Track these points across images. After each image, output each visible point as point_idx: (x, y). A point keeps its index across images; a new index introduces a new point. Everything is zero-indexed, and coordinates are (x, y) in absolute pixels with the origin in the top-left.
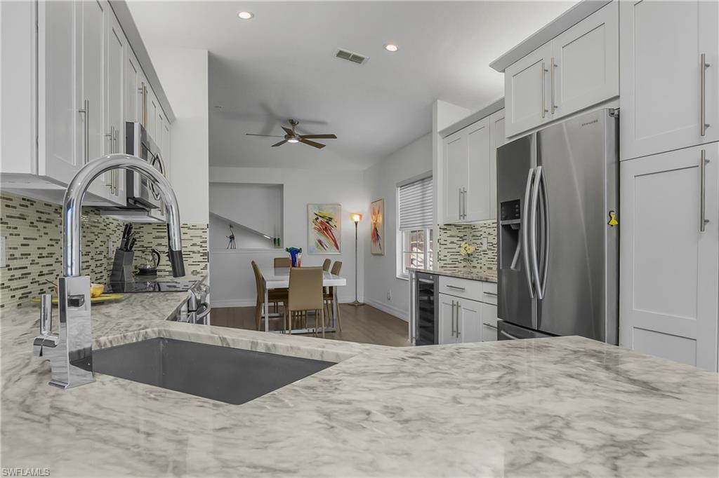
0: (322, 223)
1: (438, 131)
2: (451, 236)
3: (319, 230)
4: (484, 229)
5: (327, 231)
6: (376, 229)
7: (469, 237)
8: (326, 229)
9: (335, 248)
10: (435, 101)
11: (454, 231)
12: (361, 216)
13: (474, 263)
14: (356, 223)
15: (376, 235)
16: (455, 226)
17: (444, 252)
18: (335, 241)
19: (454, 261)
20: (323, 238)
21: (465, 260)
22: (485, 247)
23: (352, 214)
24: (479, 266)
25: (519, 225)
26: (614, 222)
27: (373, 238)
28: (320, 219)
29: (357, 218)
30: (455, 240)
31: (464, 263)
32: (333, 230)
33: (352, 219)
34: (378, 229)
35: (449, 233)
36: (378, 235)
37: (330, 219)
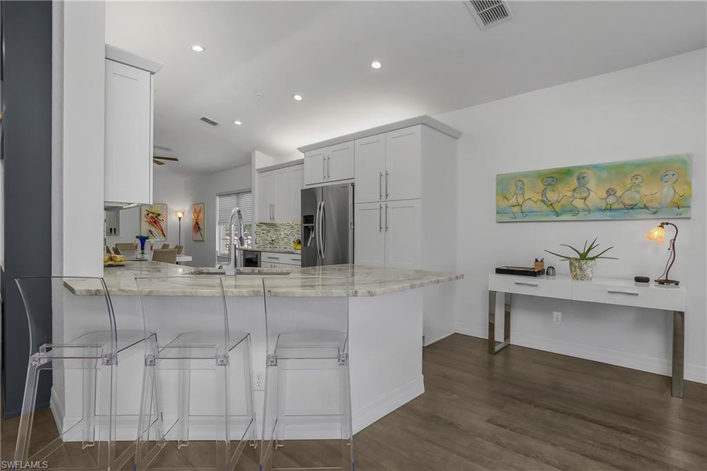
0: (152, 218)
1: (256, 168)
2: (263, 230)
3: (150, 223)
4: (282, 226)
5: (156, 224)
6: (197, 223)
7: (272, 231)
8: (155, 222)
9: (162, 236)
10: (254, 151)
11: (264, 227)
12: (183, 213)
13: (276, 245)
14: (180, 218)
15: (197, 227)
16: (265, 224)
17: (259, 239)
18: (162, 231)
19: (264, 244)
20: (153, 229)
21: (270, 243)
22: (282, 236)
23: (176, 212)
24: (278, 247)
25: (313, 226)
26: (352, 227)
27: (194, 229)
28: (151, 214)
29: (180, 215)
30: (264, 232)
31: (270, 245)
32: (161, 223)
33: (176, 215)
34: (199, 223)
35: (262, 228)
36: (199, 227)
37: (159, 215)
